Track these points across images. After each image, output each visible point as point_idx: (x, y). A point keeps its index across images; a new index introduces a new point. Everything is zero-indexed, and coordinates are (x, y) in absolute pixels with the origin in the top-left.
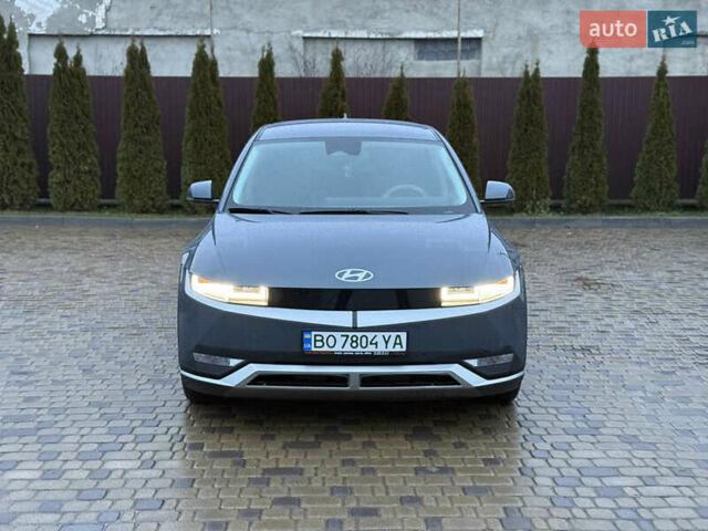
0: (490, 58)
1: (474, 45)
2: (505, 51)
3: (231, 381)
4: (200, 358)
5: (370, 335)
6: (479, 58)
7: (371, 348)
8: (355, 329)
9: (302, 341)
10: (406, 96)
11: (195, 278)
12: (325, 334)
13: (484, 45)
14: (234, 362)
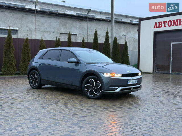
0: (20, 35)
1: (15, 32)
2: (24, 34)
3: (118, 90)
4: (110, 87)
5: (134, 81)
6: (17, 35)
7: (134, 83)
8: (133, 80)
9: (127, 82)
10: (29, 43)
11: (105, 74)
12: (130, 81)
13: (19, 32)
14: (117, 87)
